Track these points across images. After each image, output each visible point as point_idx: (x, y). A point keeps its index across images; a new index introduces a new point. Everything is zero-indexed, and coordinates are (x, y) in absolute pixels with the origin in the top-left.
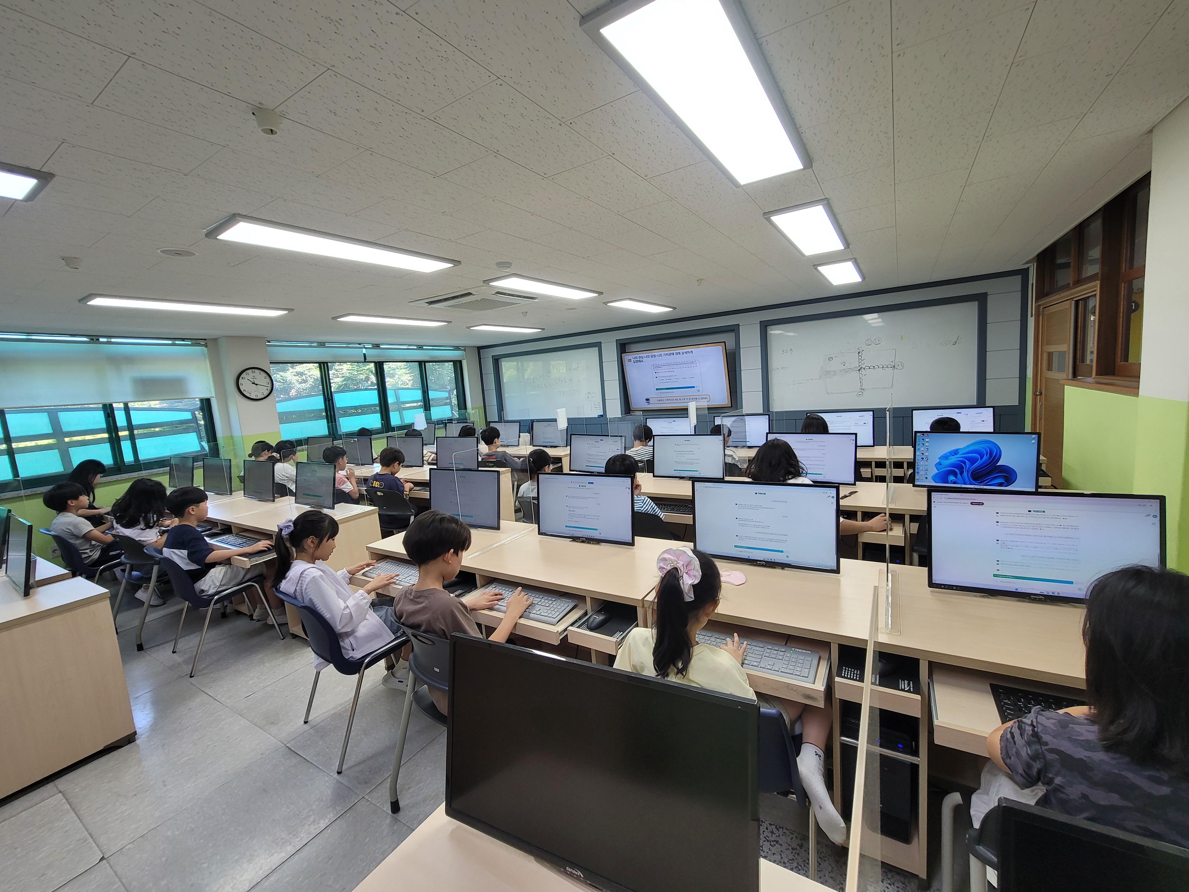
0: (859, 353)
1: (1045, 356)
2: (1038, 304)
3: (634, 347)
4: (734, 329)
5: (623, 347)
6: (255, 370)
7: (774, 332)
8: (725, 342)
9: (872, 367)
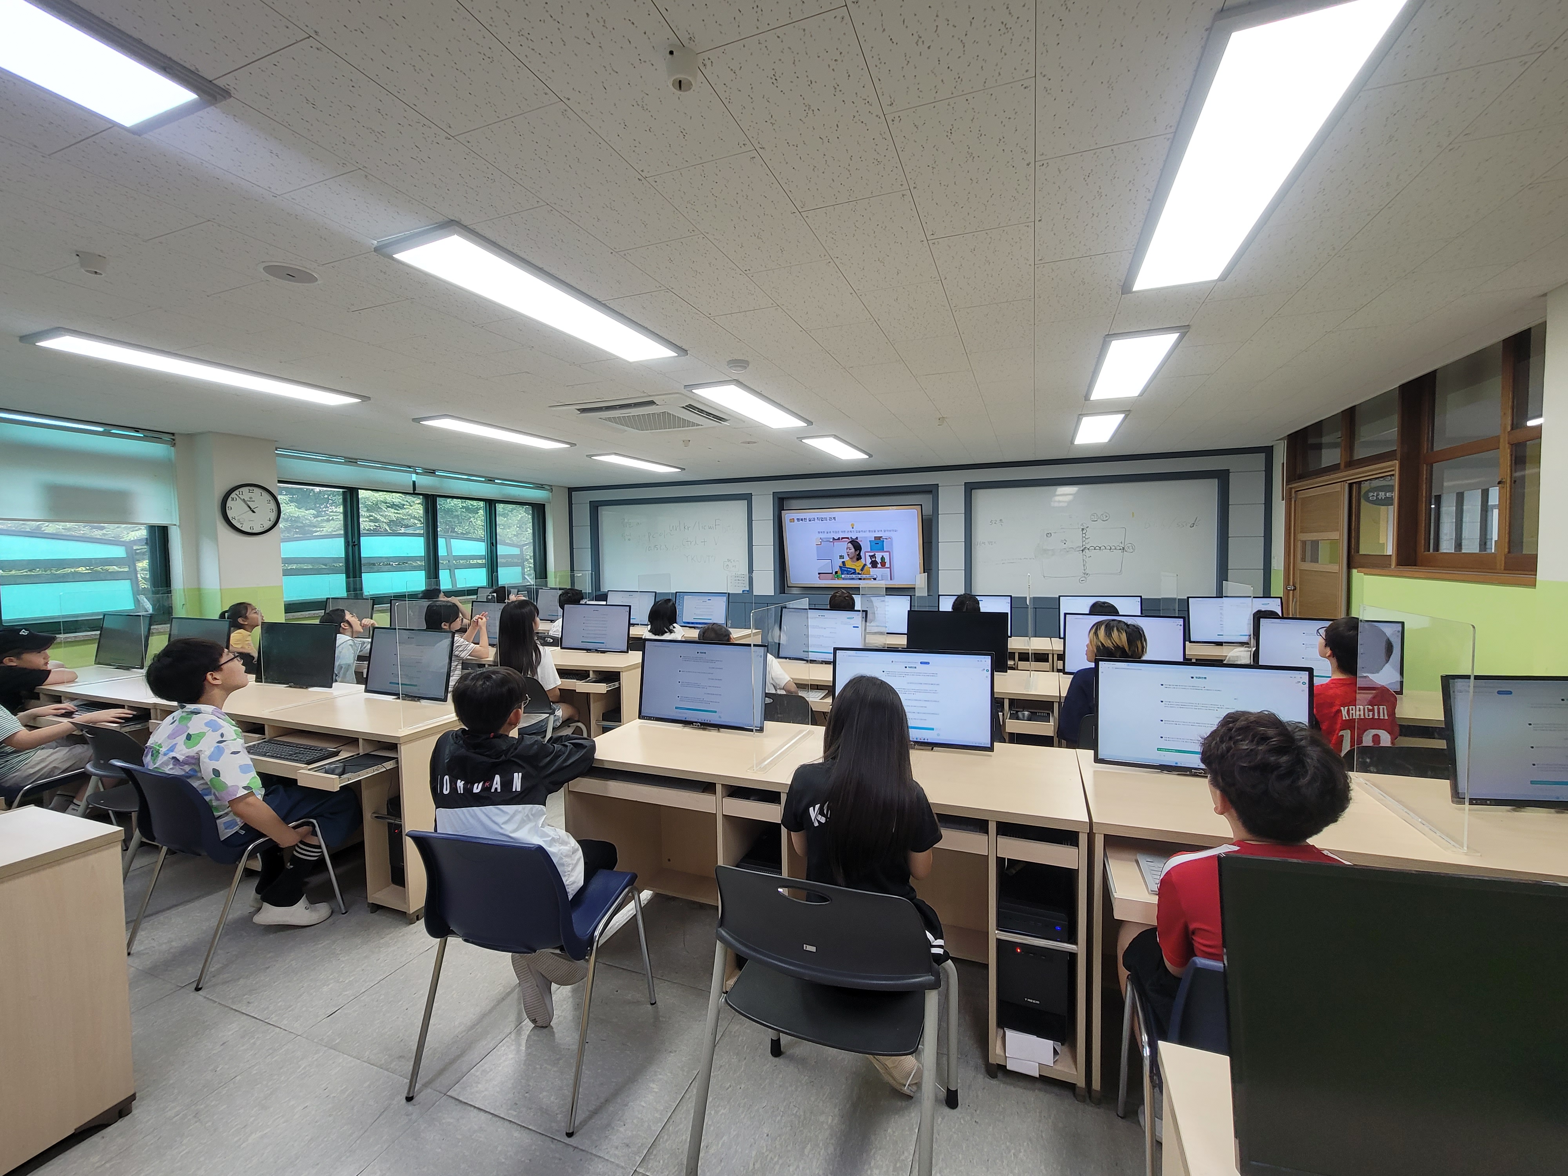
0: (1083, 529)
1: (1299, 544)
2: (1290, 486)
3: (795, 503)
4: (931, 491)
5: (781, 502)
6: (254, 488)
7: (981, 497)
8: (921, 505)
9: (1098, 548)
